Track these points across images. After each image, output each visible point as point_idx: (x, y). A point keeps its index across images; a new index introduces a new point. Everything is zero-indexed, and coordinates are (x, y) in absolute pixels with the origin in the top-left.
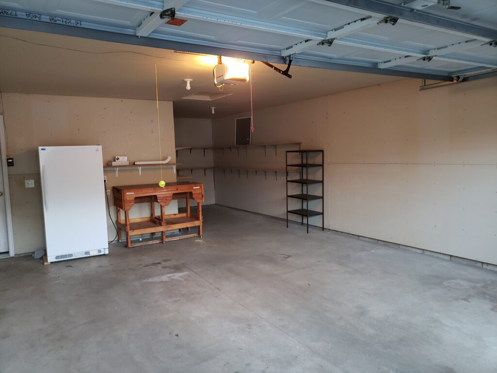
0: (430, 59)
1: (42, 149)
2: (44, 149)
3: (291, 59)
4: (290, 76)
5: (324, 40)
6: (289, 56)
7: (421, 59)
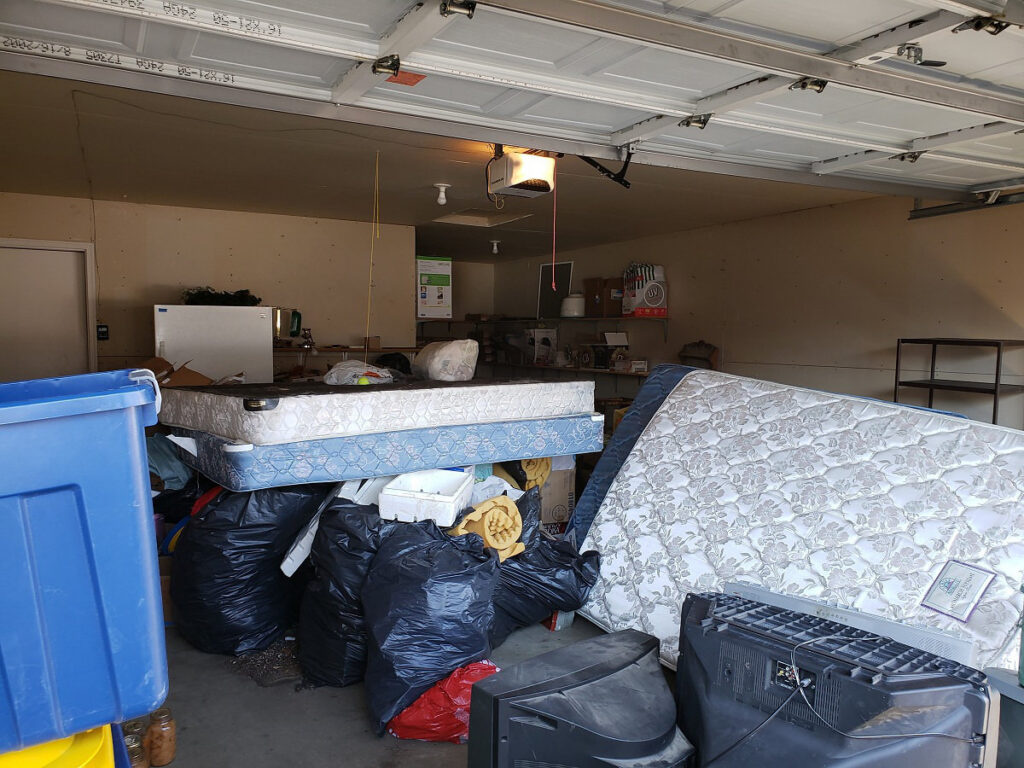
0: (914, 157)
1: (160, 310)
2: (165, 310)
3: (631, 151)
4: (626, 184)
5: (691, 117)
6: (628, 146)
7: (895, 157)
